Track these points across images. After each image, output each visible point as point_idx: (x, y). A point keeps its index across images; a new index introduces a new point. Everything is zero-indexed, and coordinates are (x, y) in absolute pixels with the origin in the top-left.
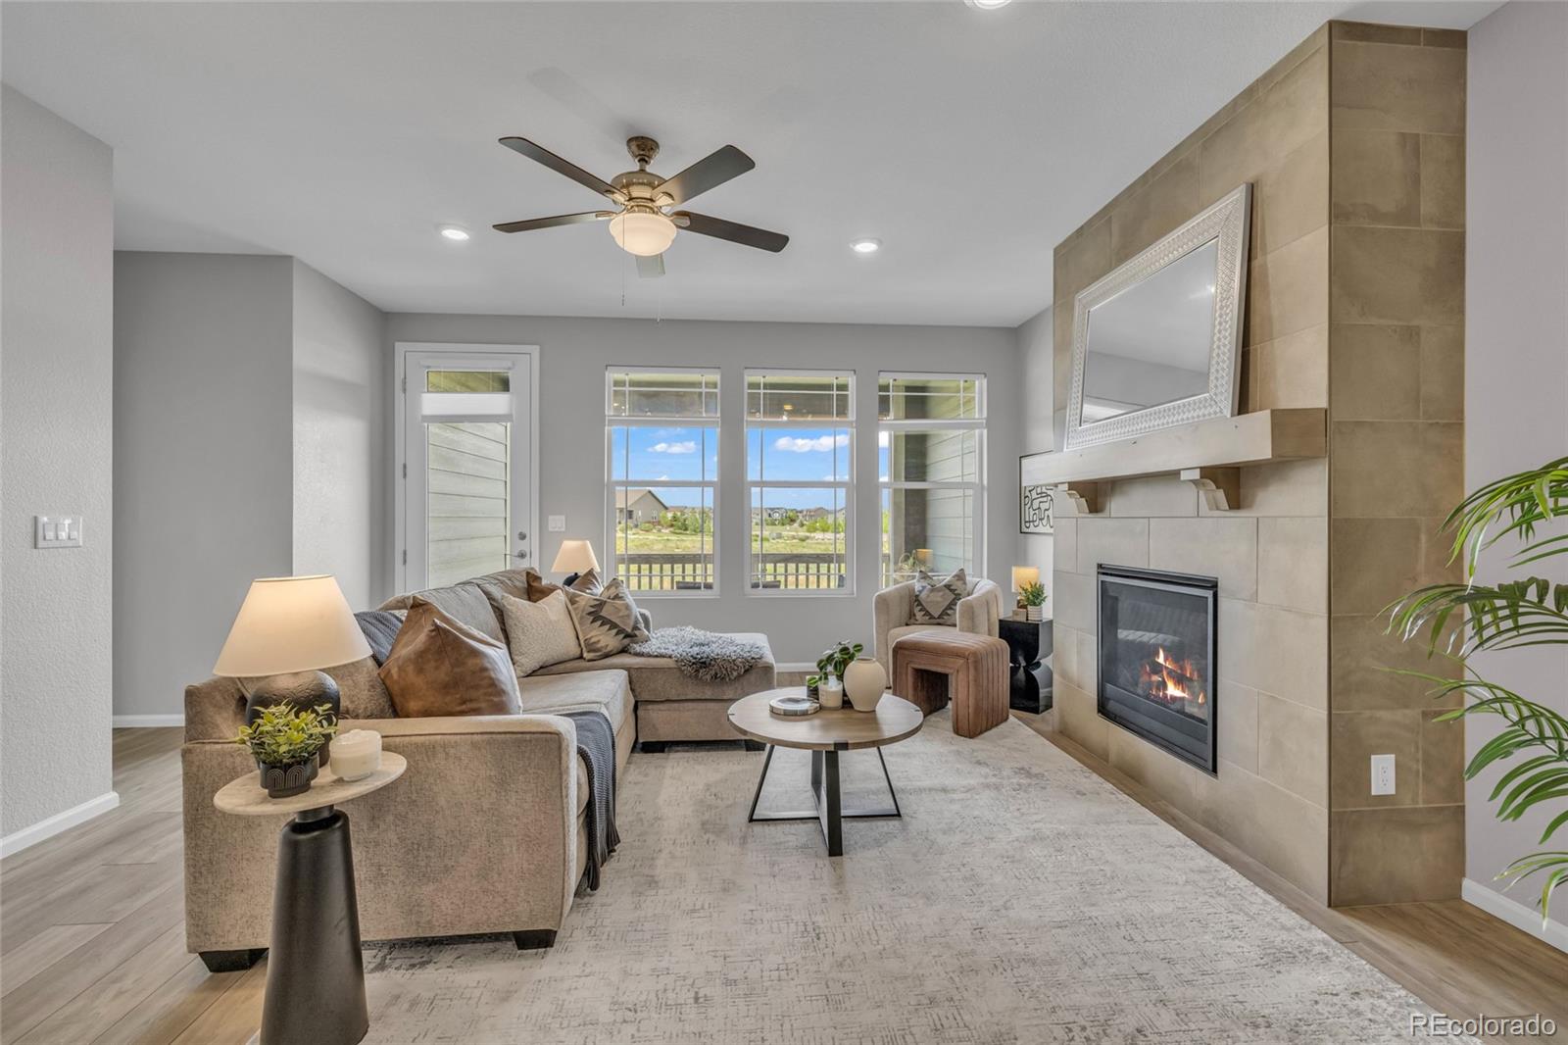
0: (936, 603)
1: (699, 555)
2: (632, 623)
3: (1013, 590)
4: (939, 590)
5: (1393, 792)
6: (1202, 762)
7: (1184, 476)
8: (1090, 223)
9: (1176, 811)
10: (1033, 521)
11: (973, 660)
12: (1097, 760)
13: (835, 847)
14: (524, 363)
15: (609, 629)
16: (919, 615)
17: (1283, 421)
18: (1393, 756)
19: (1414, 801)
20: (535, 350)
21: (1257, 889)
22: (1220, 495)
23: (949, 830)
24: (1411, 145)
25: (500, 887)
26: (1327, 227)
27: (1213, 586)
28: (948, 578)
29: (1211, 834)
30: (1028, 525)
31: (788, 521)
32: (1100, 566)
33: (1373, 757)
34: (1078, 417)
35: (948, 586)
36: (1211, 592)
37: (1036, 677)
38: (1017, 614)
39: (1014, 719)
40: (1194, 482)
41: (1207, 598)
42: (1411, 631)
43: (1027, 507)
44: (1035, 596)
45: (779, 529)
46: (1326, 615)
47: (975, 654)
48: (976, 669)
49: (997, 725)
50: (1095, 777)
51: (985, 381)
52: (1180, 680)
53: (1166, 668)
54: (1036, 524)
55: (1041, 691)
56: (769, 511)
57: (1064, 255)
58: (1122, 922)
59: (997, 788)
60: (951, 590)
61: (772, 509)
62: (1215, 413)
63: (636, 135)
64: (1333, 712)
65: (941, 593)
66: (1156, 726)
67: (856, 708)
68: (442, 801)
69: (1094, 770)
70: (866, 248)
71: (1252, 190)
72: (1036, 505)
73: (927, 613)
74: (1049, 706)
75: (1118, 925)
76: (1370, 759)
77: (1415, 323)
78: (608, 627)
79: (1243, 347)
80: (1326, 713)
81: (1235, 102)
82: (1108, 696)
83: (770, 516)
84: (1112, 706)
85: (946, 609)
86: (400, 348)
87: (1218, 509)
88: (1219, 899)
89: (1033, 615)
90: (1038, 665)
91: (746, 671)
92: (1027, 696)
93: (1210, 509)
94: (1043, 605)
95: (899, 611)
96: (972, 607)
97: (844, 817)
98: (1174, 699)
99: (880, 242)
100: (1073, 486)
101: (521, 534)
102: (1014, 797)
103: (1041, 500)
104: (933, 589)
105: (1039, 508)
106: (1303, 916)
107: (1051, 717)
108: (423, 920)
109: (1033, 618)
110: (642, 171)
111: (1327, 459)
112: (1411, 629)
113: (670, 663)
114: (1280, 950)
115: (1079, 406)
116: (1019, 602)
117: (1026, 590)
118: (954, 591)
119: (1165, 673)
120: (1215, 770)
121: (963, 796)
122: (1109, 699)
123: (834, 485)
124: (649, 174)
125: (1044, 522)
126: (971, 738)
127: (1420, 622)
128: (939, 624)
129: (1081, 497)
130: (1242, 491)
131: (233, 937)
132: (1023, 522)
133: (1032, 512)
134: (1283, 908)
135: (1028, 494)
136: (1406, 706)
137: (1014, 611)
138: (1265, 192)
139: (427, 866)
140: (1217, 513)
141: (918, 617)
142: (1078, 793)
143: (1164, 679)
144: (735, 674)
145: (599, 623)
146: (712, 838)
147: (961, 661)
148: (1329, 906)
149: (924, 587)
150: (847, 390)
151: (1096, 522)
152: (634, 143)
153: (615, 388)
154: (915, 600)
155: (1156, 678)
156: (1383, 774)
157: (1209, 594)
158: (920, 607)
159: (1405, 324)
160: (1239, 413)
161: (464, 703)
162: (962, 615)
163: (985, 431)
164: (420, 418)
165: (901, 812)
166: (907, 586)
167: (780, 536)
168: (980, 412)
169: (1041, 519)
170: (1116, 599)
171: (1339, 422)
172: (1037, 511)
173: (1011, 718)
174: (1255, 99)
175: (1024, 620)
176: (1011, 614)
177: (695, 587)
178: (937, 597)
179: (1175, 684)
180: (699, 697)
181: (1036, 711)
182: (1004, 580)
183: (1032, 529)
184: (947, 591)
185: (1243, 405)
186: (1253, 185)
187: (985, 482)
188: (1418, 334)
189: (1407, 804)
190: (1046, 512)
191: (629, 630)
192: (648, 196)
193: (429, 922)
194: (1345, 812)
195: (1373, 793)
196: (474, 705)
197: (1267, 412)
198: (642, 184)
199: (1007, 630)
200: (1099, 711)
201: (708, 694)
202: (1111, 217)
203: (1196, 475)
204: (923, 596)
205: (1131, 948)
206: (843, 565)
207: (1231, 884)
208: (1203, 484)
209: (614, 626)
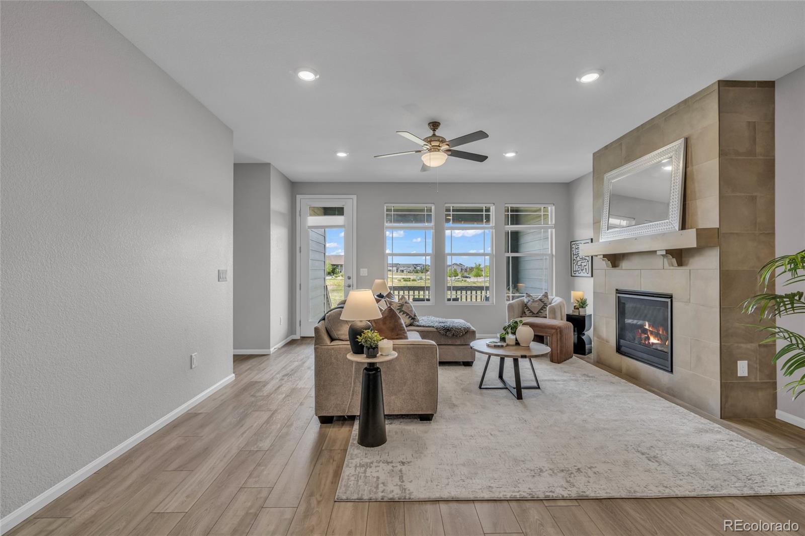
0: (536, 307)
1: (424, 287)
2: (413, 314)
3: (572, 301)
4: (536, 301)
5: (747, 375)
6: (666, 369)
7: (659, 253)
8: (612, 144)
9: (654, 389)
10: (578, 271)
11: (559, 330)
12: (617, 371)
13: (519, 397)
14: (350, 203)
15: (406, 316)
16: (527, 313)
17: (701, 234)
18: (747, 361)
19: (756, 378)
20: (355, 197)
21: (691, 413)
22: (674, 261)
23: (561, 393)
24: (752, 126)
25: (416, 398)
26: (718, 159)
27: (671, 297)
28: (540, 297)
29: (670, 396)
30: (575, 272)
31: (424, 271)
32: (617, 290)
33: (738, 362)
34: (607, 226)
35: (540, 300)
36: (670, 299)
37: (584, 339)
38: (575, 312)
39: (575, 358)
40: (662, 255)
41: (668, 302)
42: (751, 311)
43: (575, 264)
44: (583, 304)
45: (420, 275)
46: (719, 307)
47: (560, 328)
48: (561, 334)
49: (568, 359)
50: (617, 377)
51: (554, 207)
52: (657, 335)
53: (650, 331)
54: (579, 272)
55: (586, 346)
56: (415, 266)
57: (598, 156)
58: (639, 420)
59: (576, 380)
60: (542, 302)
61: (416, 265)
62: (672, 228)
63: (434, 121)
64: (722, 344)
65: (537, 303)
66: (645, 356)
67: (521, 345)
68: (398, 367)
69: (616, 375)
70: (510, 155)
71: (687, 140)
72: (579, 263)
73: (531, 312)
74: (590, 352)
75: (638, 421)
76: (737, 362)
77: (755, 194)
78: (405, 315)
79: (683, 202)
80: (719, 344)
81: (679, 105)
82: (621, 345)
83: (415, 268)
84: (623, 349)
85: (540, 310)
86: (299, 197)
87: (673, 266)
88: (676, 415)
89: (582, 312)
90: (584, 334)
91: (466, 333)
92: (580, 348)
93: (670, 266)
94: (587, 308)
95: (518, 311)
96: (554, 309)
97: (523, 388)
98: (653, 344)
99: (516, 152)
100: (605, 256)
101: (348, 277)
102: (585, 384)
103: (582, 261)
104: (534, 301)
105: (581, 265)
106: (710, 420)
107: (592, 356)
108: (391, 408)
109: (582, 313)
110: (434, 135)
111: (719, 247)
112: (751, 310)
113: (434, 330)
114: (702, 429)
115: (607, 219)
116: (575, 307)
117: (578, 301)
118: (544, 303)
119: (649, 333)
120: (672, 371)
121: (562, 383)
122: (622, 346)
123: (484, 255)
124: (438, 136)
125: (584, 271)
126: (559, 363)
127: (755, 307)
128: (537, 317)
129: (609, 260)
130: (683, 259)
131: (330, 411)
132: (572, 271)
133: (577, 267)
134: (702, 418)
135: (575, 258)
136: (752, 342)
137: (573, 311)
138: (692, 142)
139: (393, 389)
140: (672, 268)
141: (527, 314)
142: (611, 382)
143: (648, 335)
144: (462, 334)
145: (402, 313)
146: (468, 393)
147: (554, 331)
148: (721, 418)
149: (529, 300)
150: (490, 212)
151: (616, 271)
152: (431, 125)
153: (387, 213)
154: (525, 306)
155: (644, 336)
156: (743, 368)
157: (669, 300)
158: (527, 309)
159: (751, 195)
160: (682, 229)
161: (397, 335)
162: (550, 312)
163: (554, 230)
164: (307, 227)
165: (540, 387)
166: (521, 300)
167: (421, 279)
168: (552, 221)
169: (582, 270)
170: (624, 303)
171: (724, 233)
172: (580, 267)
173: (574, 357)
174: (687, 105)
175: (578, 314)
176: (572, 312)
177: (423, 300)
178: (536, 305)
179: (654, 338)
180: (446, 343)
181: (584, 354)
182: (567, 297)
183: (577, 274)
184: (541, 302)
185: (683, 226)
186: (687, 138)
187: (554, 253)
188: (756, 198)
189: (753, 380)
190: (585, 267)
191: (413, 316)
192: (438, 145)
193: (393, 409)
194: (727, 383)
195: (739, 375)
196: (401, 336)
197: (695, 229)
198: (436, 141)
199: (570, 318)
200: (617, 351)
201: (450, 342)
202: (621, 143)
203: (664, 253)
204: (529, 304)
205: (643, 427)
206: (488, 291)
207: (681, 411)
208: (667, 256)
209: (408, 314)
